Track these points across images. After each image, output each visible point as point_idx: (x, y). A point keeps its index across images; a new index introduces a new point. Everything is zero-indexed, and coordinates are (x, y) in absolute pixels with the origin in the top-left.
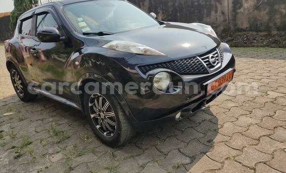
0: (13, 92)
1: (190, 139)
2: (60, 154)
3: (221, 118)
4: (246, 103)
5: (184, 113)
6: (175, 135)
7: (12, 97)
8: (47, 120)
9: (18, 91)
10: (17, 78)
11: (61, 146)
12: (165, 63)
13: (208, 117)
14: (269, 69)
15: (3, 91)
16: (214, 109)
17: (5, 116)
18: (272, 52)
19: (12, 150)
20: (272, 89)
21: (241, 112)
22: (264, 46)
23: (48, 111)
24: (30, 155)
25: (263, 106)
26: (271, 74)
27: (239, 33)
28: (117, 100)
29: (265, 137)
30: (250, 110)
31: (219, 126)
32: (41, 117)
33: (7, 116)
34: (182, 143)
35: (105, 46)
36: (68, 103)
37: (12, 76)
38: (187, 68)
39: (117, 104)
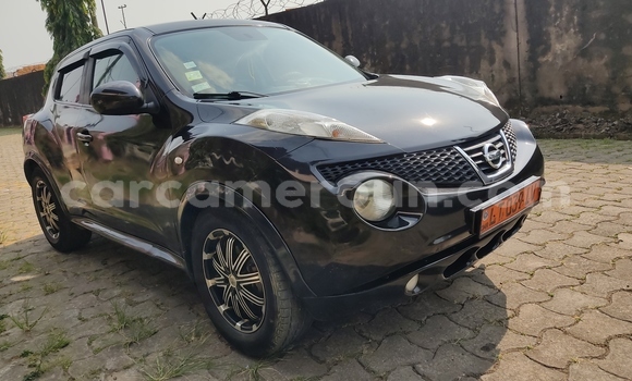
0: (37, 231)
1: (439, 343)
2: (132, 372)
3: (512, 294)
4: (569, 261)
5: (427, 279)
6: (405, 333)
7: (35, 241)
8: (107, 293)
9: (48, 228)
10: (45, 200)
11: (135, 354)
12: (381, 158)
13: (482, 291)
14: (618, 185)
15: (15, 227)
16: (495, 272)
17: (15, 283)
18: (620, 148)
19: (23, 360)
20: (628, 229)
21: (560, 280)
22: (601, 137)
23: (111, 274)
24: (62, 372)
25: (610, 267)
26: (625, 197)
27: (545, 109)
28: (268, 244)
29: (622, 340)
30: (581, 276)
31: (509, 313)
32: (95, 286)
33: (18, 282)
34: (422, 351)
35: (242, 122)
36: (157, 253)
37: (36, 193)
38: (432, 171)
39: (267, 254)
